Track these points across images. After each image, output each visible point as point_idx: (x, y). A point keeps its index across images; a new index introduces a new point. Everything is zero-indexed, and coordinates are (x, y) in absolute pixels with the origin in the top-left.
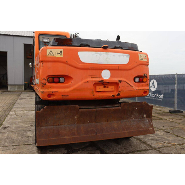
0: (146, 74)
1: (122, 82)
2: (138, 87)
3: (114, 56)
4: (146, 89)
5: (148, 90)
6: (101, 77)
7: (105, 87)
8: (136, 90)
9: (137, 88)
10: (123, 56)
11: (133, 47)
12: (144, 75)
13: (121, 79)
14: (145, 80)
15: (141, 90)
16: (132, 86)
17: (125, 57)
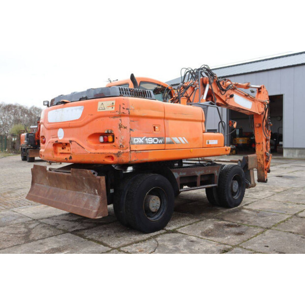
0: (111, 130)
1: (72, 142)
2: (96, 149)
3: (67, 111)
4: (111, 153)
5: (114, 154)
6: (57, 137)
7: (63, 148)
8: (90, 153)
9: (93, 151)
10: (76, 109)
11: (102, 93)
12: (106, 132)
13: (71, 139)
14: (110, 139)
15: (98, 153)
16: (83, 148)
17: (78, 110)
